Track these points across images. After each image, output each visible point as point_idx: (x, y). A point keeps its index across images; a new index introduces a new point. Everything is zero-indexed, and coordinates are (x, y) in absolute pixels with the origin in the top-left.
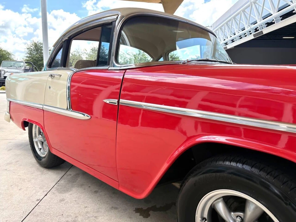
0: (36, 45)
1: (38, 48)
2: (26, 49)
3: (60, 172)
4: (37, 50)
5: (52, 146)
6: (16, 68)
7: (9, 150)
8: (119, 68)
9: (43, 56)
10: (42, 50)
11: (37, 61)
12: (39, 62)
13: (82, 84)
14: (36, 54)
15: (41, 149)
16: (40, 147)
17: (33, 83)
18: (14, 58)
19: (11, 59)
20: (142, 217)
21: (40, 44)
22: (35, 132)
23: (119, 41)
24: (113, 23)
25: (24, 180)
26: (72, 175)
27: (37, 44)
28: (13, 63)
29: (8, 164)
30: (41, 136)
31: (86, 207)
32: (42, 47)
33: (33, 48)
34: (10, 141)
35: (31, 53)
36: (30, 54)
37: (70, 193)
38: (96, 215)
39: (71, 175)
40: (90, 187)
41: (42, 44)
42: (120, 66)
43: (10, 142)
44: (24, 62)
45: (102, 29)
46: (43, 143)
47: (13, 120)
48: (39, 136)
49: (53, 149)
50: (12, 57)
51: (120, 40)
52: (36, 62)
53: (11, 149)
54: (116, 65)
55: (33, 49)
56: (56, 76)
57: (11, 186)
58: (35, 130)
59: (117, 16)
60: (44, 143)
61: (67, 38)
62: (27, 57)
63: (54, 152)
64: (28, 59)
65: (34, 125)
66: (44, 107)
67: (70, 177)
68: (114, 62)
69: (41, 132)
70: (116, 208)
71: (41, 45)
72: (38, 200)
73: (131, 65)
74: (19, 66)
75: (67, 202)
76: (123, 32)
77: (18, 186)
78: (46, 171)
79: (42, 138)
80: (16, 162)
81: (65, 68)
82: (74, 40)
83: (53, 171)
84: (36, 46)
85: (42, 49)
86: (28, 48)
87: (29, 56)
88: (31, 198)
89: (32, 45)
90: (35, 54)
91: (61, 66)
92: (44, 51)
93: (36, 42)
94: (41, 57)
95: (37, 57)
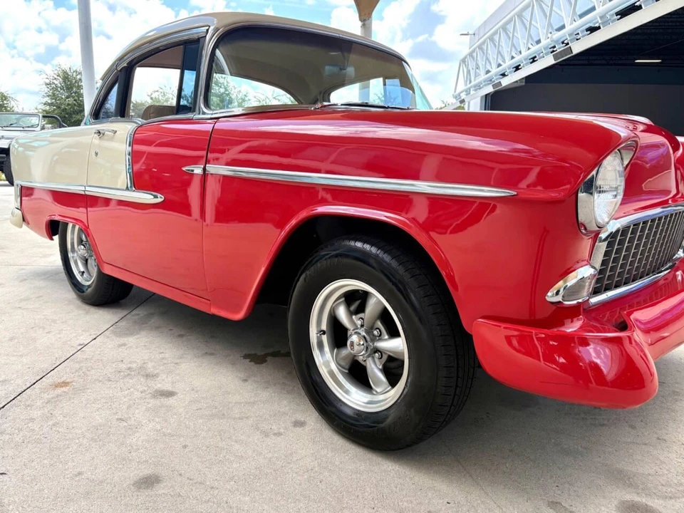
0: (66, 76)
1: (71, 82)
2: (44, 86)
3: (119, 310)
4: (68, 89)
5: (104, 260)
6: (22, 129)
7: (21, 281)
8: (209, 116)
9: (82, 101)
10: (79, 87)
11: (70, 115)
12: (74, 116)
13: (155, 146)
14: (67, 97)
15: (83, 272)
16: (82, 269)
17: (63, 151)
18: (15, 106)
19: (9, 109)
20: (253, 363)
21: (75, 74)
22: (72, 239)
23: (212, 66)
24: (201, 40)
25: (54, 321)
26: (142, 315)
27: (67, 74)
28: (13, 117)
29: (22, 300)
30: (82, 247)
31: (162, 353)
32: (80, 79)
33: (60, 83)
34: (23, 267)
35: (54, 94)
36: (54, 96)
37: (136, 337)
38: (178, 361)
39: (138, 315)
40: (171, 330)
41: (80, 73)
42: (211, 112)
43: (23, 269)
44: (41, 115)
45: (185, 49)
46: (87, 261)
47: (28, 223)
48: (79, 247)
49: (105, 264)
50: (12, 103)
51: (214, 65)
52: (67, 116)
53: (25, 280)
54: (205, 110)
55: (59, 85)
56: (106, 133)
57: (32, 328)
58: (72, 235)
59: (207, 28)
60: (89, 261)
61: (125, 65)
62: (45, 104)
63: (108, 270)
64: (48, 108)
65: (70, 226)
66: (88, 188)
67: (136, 317)
68: (202, 106)
69: (82, 241)
70: (212, 354)
71: (78, 77)
72: (81, 345)
73: (229, 110)
74: (29, 125)
75: (131, 347)
76: (218, 52)
77: (44, 329)
78: (93, 310)
79: (85, 251)
80: (38, 297)
81: (123, 119)
82: (139, 67)
83: (106, 309)
84: (67, 78)
85: (82, 86)
86: (47, 84)
87: (49, 101)
88: (69, 343)
89: (56, 77)
90: (63, 97)
91: (116, 116)
92: (84, 91)
93: (66, 67)
94: (80, 104)
95: (69, 104)
